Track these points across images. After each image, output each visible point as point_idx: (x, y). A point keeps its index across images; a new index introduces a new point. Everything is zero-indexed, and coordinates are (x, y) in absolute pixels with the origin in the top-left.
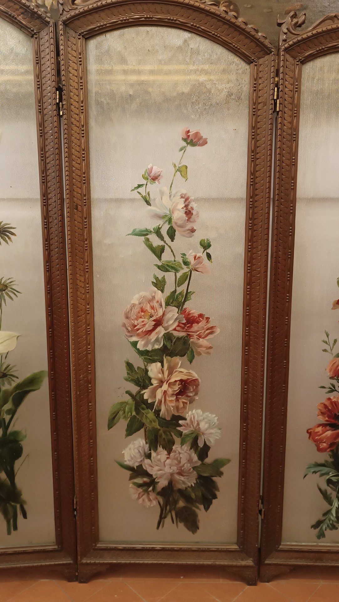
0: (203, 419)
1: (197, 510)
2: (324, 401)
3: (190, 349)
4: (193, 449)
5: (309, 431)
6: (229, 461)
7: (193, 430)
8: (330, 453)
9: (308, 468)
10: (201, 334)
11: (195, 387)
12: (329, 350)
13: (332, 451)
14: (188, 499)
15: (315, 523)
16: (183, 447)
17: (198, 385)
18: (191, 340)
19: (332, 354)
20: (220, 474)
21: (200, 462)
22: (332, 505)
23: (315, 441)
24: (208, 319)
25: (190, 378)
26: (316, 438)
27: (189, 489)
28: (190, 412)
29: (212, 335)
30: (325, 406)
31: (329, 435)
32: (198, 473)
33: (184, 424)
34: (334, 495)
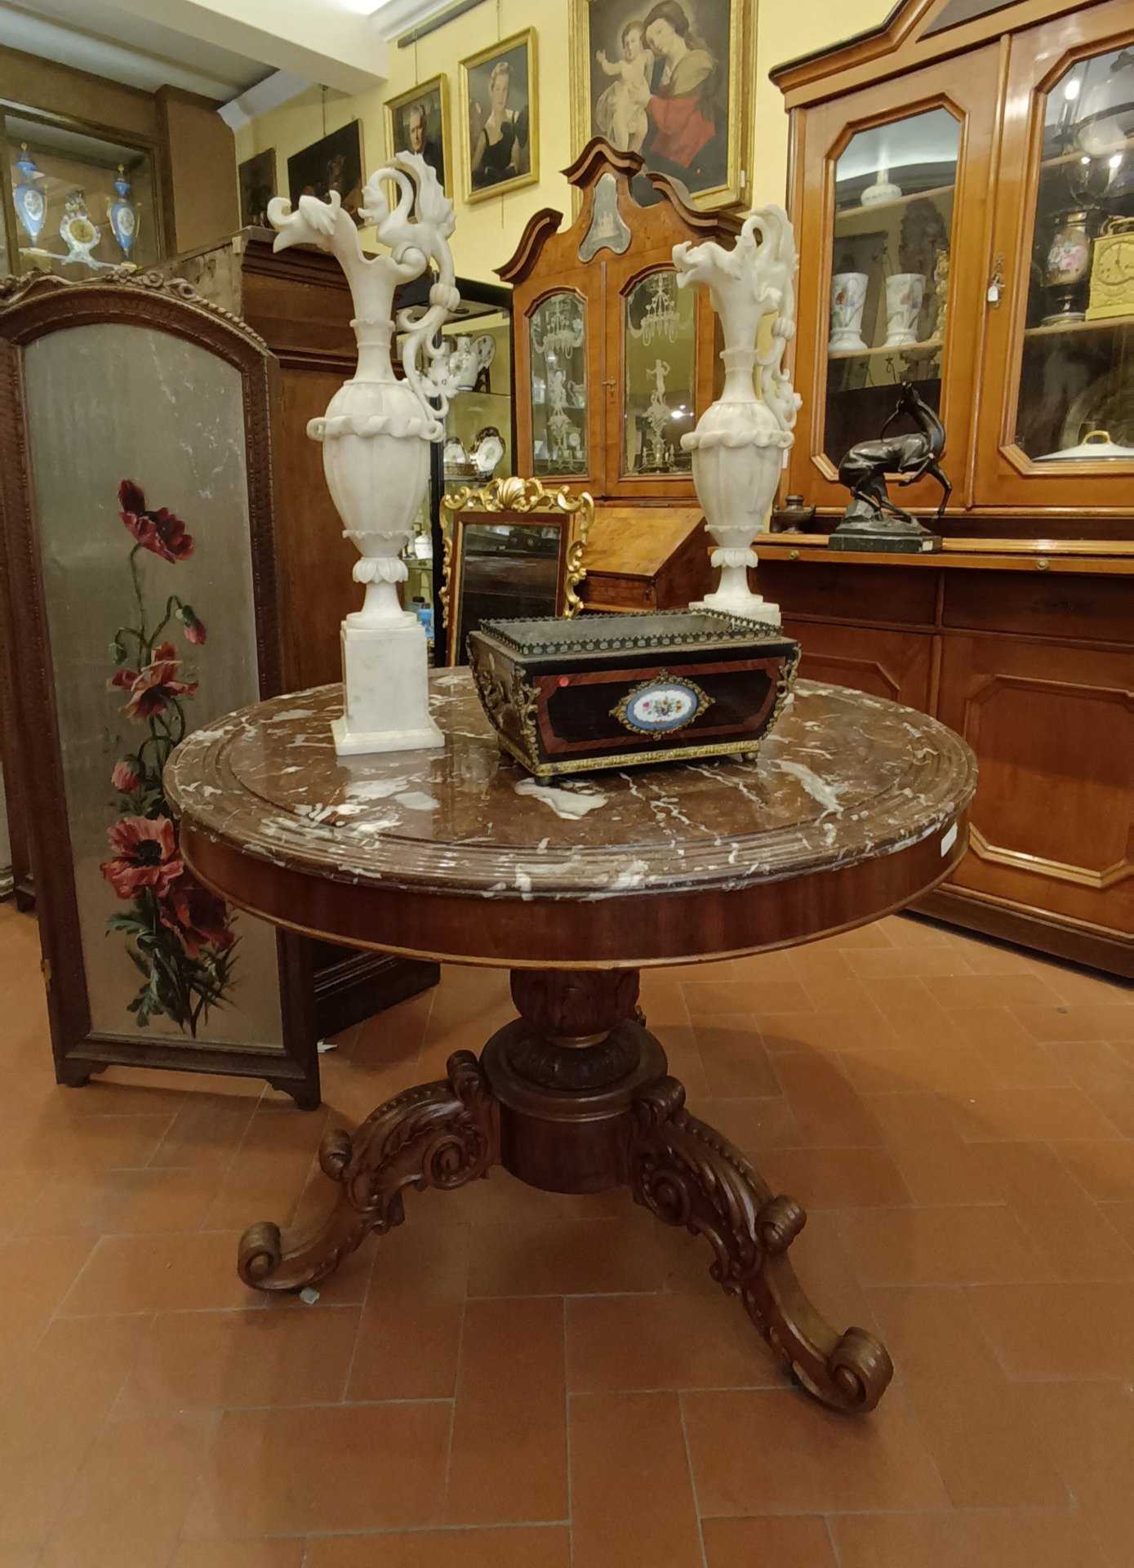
9: (110, 921)
15: (132, 1003)
26: (114, 878)
34: (151, 962)
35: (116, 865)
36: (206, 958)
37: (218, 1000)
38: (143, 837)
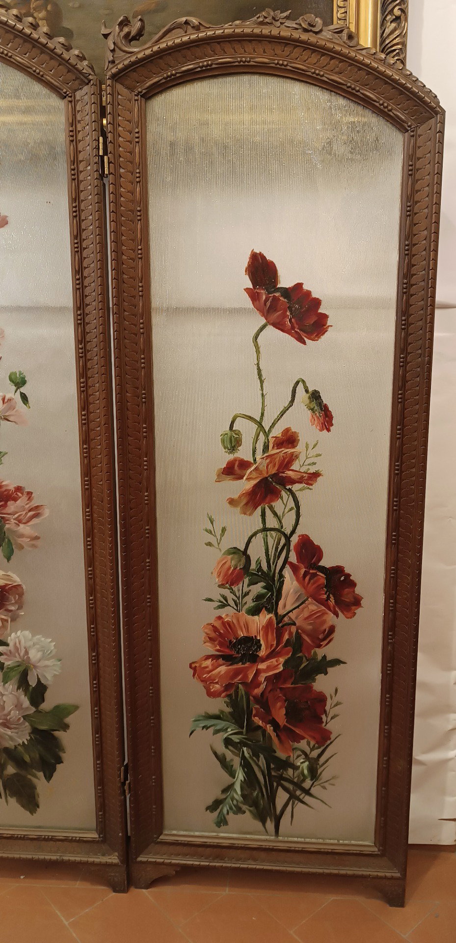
0: (34, 644)
1: (34, 780)
2: (212, 620)
3: (6, 540)
4: (21, 690)
5: (193, 665)
6: (76, 708)
7: (20, 660)
8: (226, 699)
9: (195, 721)
10: (21, 517)
11: (17, 596)
12: (215, 543)
13: (229, 696)
14: (19, 762)
15: (211, 804)
16: (7, 685)
17: (23, 594)
18: (7, 526)
19: (220, 550)
20: (66, 727)
21: (33, 709)
22: (234, 778)
23: (203, 681)
24: (30, 494)
25: (10, 583)
26: (204, 676)
27: (19, 747)
28: (13, 635)
29: (37, 519)
30: (215, 629)
31: (222, 673)
32: (31, 725)
33: (5, 651)
34: (236, 762)
35: (209, 663)
36: (298, 756)
37: (307, 799)
38: (241, 634)
